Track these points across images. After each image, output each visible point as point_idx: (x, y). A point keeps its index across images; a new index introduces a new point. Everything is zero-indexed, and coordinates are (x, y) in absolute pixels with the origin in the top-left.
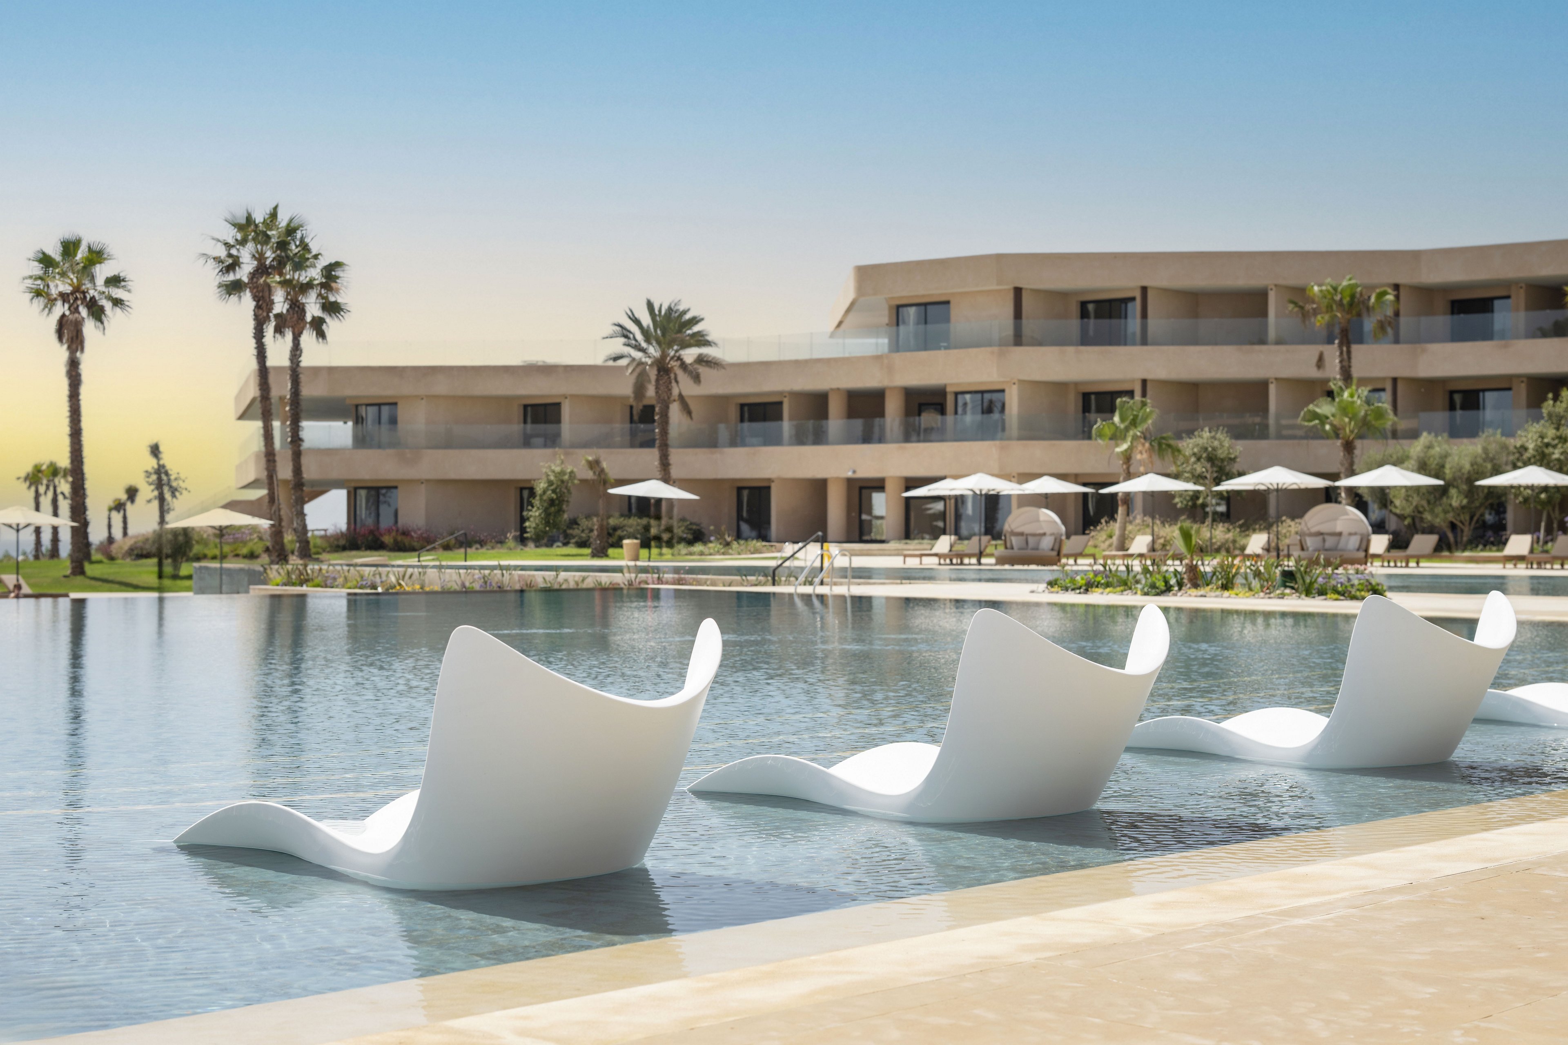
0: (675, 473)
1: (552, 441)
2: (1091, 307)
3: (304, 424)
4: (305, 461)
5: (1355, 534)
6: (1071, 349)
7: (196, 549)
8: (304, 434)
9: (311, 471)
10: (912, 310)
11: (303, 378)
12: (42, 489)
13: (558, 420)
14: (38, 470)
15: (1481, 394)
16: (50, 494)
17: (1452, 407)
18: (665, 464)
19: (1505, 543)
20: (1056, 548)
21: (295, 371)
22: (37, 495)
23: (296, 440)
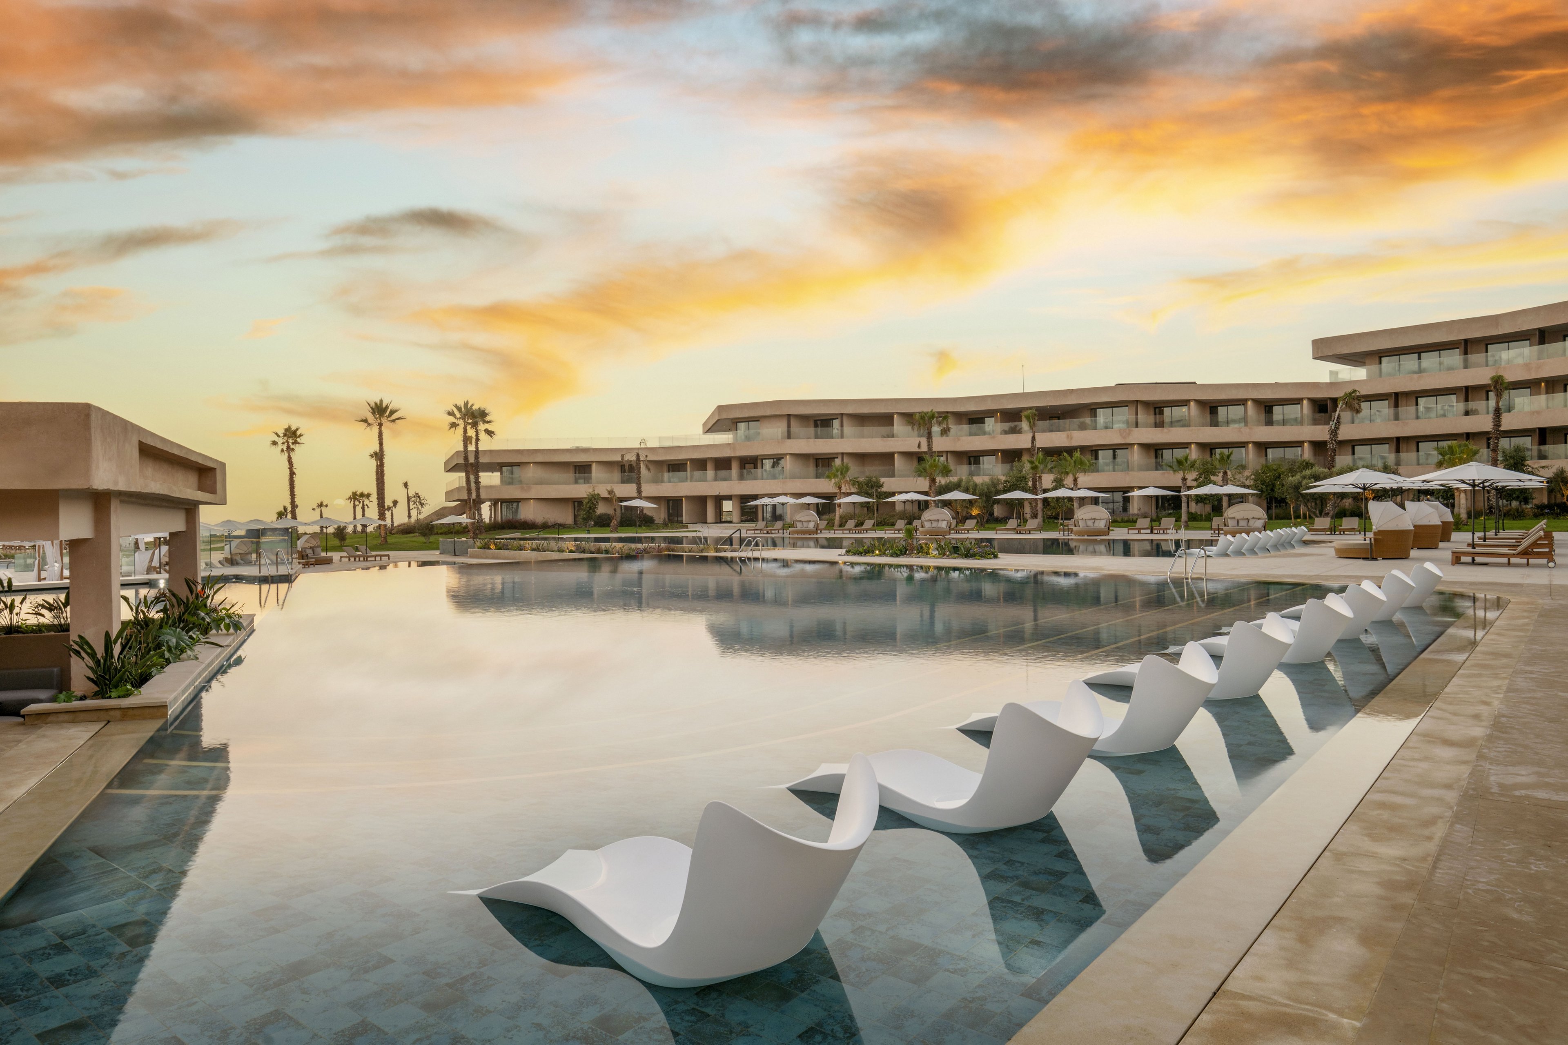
0: (644, 494)
1: (588, 481)
2: (819, 422)
3: (481, 474)
4: (481, 491)
5: (945, 520)
6: (812, 440)
7: (436, 531)
8: (481, 480)
9: (483, 496)
10: (743, 424)
11: (480, 455)
12: (357, 503)
13: (590, 472)
14: (354, 494)
15: (981, 458)
16: (361, 505)
17: (970, 464)
18: (639, 491)
19: (1007, 523)
20: (816, 527)
21: (477, 452)
22: (355, 507)
23: (477, 482)
